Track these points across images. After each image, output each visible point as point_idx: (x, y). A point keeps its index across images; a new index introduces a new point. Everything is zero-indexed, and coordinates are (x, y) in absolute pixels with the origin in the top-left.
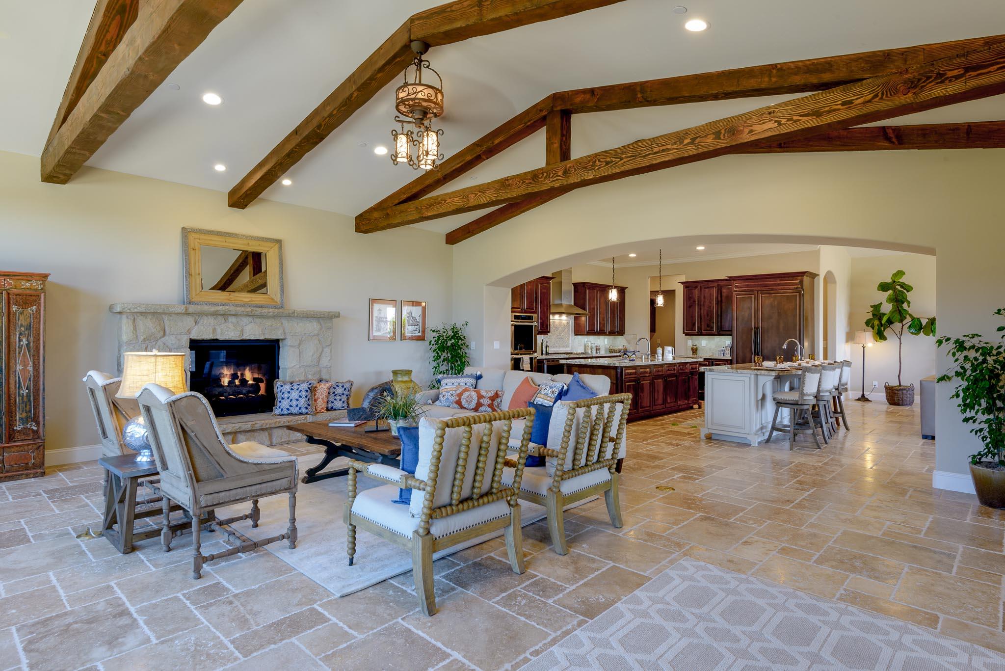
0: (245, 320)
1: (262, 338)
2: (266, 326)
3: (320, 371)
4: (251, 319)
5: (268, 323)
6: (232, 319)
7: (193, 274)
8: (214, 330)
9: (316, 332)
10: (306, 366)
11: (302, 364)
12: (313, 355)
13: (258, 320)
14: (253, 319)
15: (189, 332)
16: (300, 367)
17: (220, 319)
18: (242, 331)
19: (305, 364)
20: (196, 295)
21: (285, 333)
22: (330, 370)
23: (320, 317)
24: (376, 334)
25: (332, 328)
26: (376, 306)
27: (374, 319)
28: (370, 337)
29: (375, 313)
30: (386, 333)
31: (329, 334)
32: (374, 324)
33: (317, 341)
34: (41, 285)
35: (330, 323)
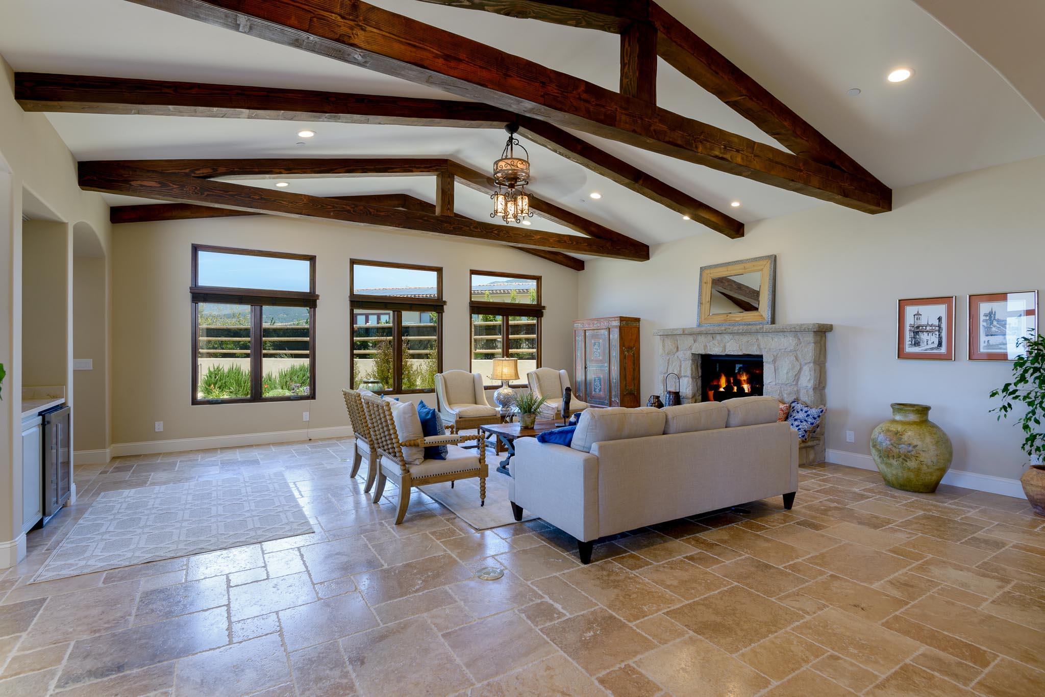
0: (727, 337)
1: (740, 353)
2: (743, 342)
3: (798, 391)
4: (731, 337)
5: (745, 339)
6: (718, 337)
7: (704, 302)
8: (705, 347)
9: (792, 348)
10: (782, 384)
11: (777, 381)
12: (787, 373)
13: (737, 337)
14: (734, 336)
15: (690, 348)
16: (776, 384)
17: (710, 337)
18: (725, 347)
19: (780, 382)
20: (705, 319)
21: (760, 349)
22: (811, 392)
23: (797, 331)
24: (909, 349)
25: (815, 343)
26: (910, 311)
27: (907, 328)
28: (901, 354)
29: (909, 320)
30: (932, 349)
31: (809, 350)
32: (908, 336)
33: (793, 358)
34: (617, 323)
35: (810, 338)
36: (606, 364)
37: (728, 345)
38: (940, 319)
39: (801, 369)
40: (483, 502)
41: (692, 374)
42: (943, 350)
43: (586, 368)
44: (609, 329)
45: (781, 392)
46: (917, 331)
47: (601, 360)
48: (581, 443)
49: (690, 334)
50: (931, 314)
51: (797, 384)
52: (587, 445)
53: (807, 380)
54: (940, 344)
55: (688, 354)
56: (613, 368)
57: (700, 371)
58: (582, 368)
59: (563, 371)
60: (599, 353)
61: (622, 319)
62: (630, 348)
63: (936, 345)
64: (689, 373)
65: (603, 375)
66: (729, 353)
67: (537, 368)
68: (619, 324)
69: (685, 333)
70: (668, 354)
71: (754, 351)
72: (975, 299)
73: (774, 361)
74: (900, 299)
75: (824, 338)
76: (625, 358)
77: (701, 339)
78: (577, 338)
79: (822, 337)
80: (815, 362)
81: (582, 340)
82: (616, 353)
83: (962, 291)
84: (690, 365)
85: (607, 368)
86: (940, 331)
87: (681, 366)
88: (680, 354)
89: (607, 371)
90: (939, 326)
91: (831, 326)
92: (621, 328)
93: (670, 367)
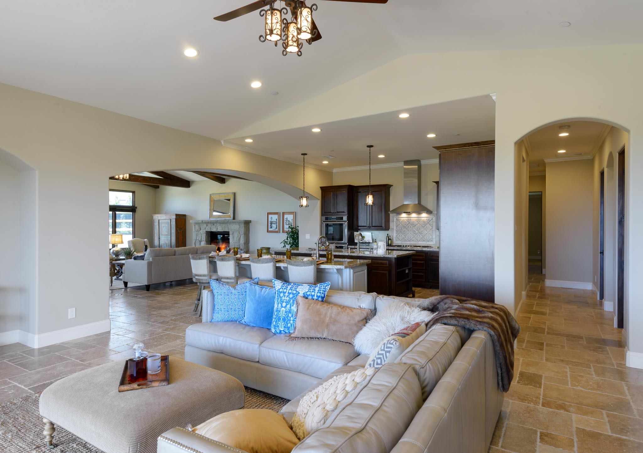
0: (218, 224)
1: (222, 231)
3: (240, 245)
5: (224, 225)
6: (215, 224)
7: (211, 209)
8: (211, 228)
9: (238, 229)
10: (235, 242)
12: (237, 238)
14: (220, 224)
15: (205, 229)
16: (233, 243)
17: (212, 224)
20: (211, 216)
21: (229, 229)
22: (243, 245)
23: (239, 223)
24: (270, 229)
25: (244, 227)
26: (270, 216)
27: (269, 222)
28: (268, 231)
29: (270, 220)
30: (275, 229)
31: (242, 230)
32: (269, 225)
33: (238, 232)
34: (174, 217)
35: (243, 225)
36: (169, 236)
37: (218, 227)
38: (276, 219)
39: (240, 236)
40: (112, 285)
41: (206, 240)
42: (277, 230)
43: (159, 238)
44: (171, 220)
45: (235, 245)
46: (271, 223)
47: (167, 235)
48: (147, 258)
49: (205, 223)
50: (274, 218)
51: (239, 242)
52: (149, 259)
53: (242, 241)
54: (276, 228)
55: (205, 231)
56: (172, 238)
57: (210, 238)
58: (157, 238)
59: (146, 240)
60: (166, 231)
61: (177, 215)
62: (181, 229)
63: (275, 228)
64: (205, 239)
65: (168, 242)
66: (219, 231)
67: (133, 238)
68: (175, 217)
69: (203, 222)
70: (197, 231)
71: (226, 230)
72: (283, 213)
73: (233, 234)
74: (268, 212)
75: (248, 225)
76: (178, 233)
77: (209, 225)
78: (155, 223)
79: (247, 225)
80: (244, 234)
81: (157, 224)
82: (174, 231)
83: (281, 211)
84: (205, 236)
85: (170, 238)
86: (276, 223)
87: (201, 237)
88: (201, 231)
89: (170, 240)
90: (276, 222)
91: (251, 221)
92: (176, 219)
93: (197, 237)
